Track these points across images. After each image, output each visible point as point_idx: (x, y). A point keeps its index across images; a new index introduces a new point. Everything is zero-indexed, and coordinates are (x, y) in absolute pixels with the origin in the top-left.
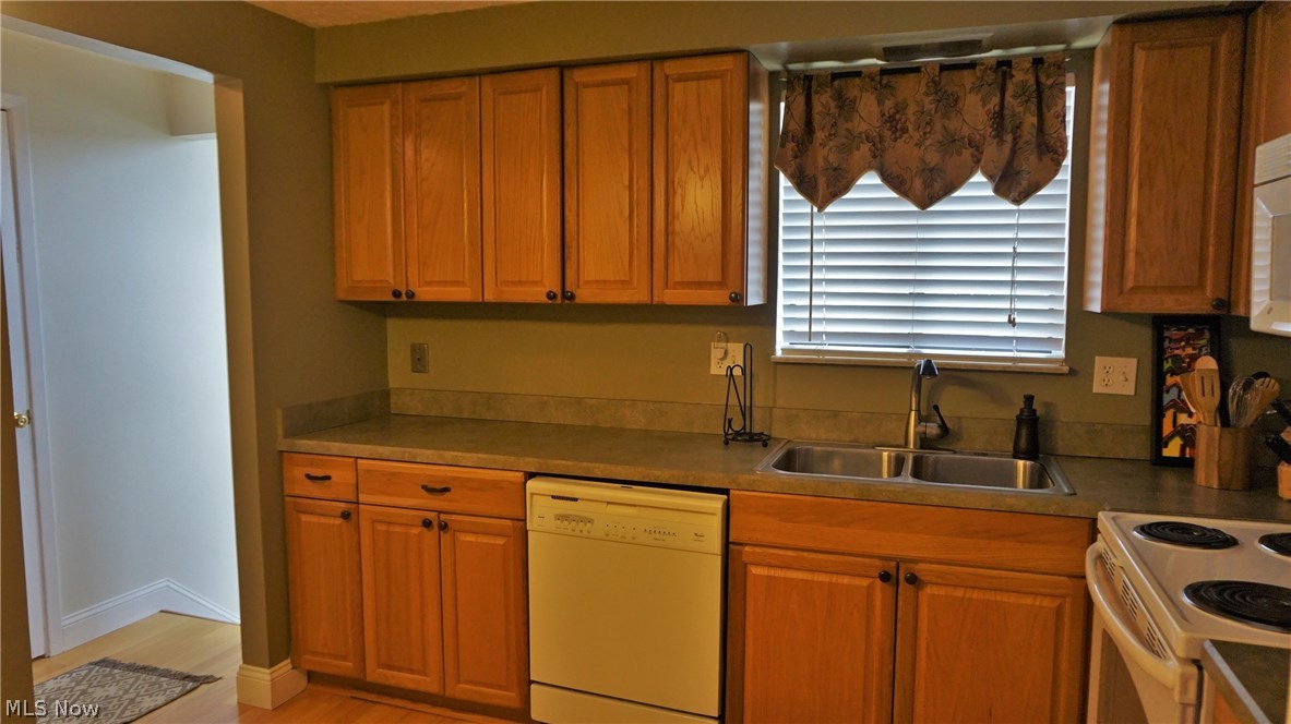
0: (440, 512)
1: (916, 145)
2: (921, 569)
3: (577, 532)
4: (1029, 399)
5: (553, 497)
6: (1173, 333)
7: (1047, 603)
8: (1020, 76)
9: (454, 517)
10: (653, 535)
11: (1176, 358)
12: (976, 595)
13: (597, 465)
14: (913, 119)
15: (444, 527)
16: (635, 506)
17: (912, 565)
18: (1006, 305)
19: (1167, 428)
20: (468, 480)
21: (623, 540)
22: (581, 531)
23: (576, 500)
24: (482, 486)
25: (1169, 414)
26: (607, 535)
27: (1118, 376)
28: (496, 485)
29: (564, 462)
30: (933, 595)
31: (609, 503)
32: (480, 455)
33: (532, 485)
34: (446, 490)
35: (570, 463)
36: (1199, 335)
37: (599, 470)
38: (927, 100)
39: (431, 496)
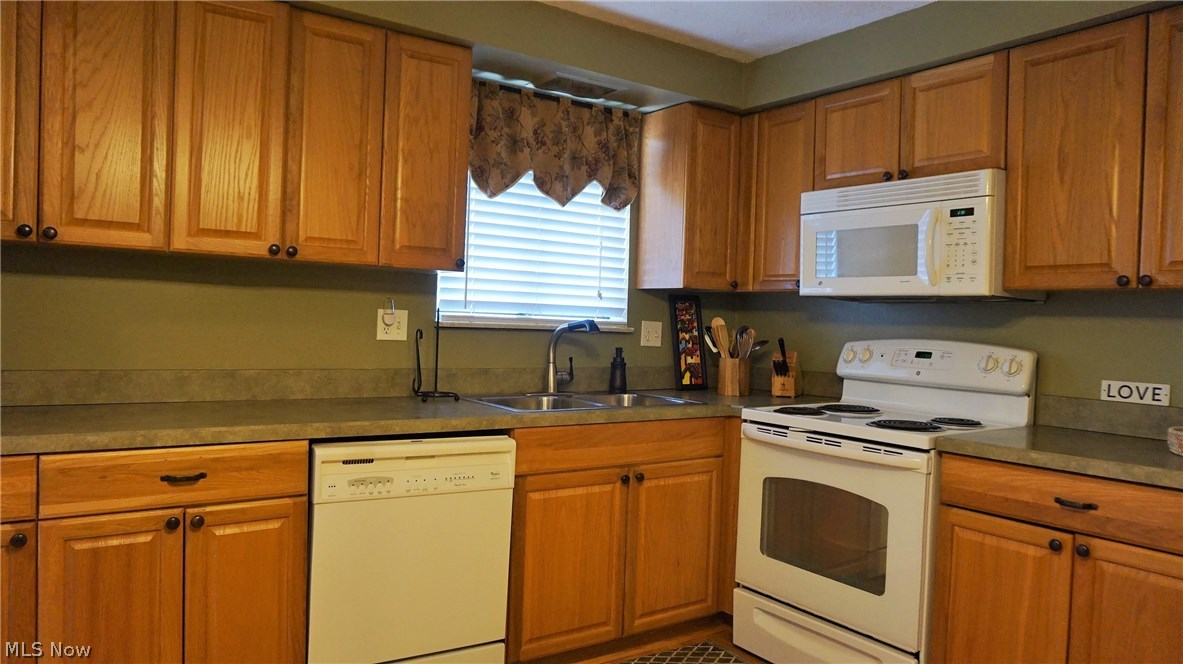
0: (186, 507)
1: (555, 156)
2: (642, 469)
3: (376, 494)
4: (619, 351)
5: (345, 462)
6: (679, 305)
7: (705, 477)
8: (617, 121)
9: (209, 509)
10: (454, 482)
11: (682, 321)
12: (670, 481)
13: (396, 422)
14: (551, 136)
15: (199, 523)
16: (433, 457)
17: (636, 468)
18: (595, 283)
19: (683, 367)
20: (233, 459)
21: (426, 492)
22: (380, 493)
23: (371, 461)
24: (255, 464)
25: (683, 357)
26: (408, 491)
27: (652, 334)
28: (276, 460)
29: (358, 423)
30: (649, 487)
31: (407, 458)
32: (253, 427)
33: (321, 452)
34: (203, 476)
35: (366, 423)
36: (691, 305)
37: (398, 428)
38: (564, 123)
39: (175, 488)
